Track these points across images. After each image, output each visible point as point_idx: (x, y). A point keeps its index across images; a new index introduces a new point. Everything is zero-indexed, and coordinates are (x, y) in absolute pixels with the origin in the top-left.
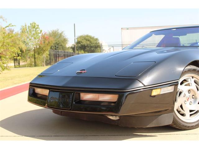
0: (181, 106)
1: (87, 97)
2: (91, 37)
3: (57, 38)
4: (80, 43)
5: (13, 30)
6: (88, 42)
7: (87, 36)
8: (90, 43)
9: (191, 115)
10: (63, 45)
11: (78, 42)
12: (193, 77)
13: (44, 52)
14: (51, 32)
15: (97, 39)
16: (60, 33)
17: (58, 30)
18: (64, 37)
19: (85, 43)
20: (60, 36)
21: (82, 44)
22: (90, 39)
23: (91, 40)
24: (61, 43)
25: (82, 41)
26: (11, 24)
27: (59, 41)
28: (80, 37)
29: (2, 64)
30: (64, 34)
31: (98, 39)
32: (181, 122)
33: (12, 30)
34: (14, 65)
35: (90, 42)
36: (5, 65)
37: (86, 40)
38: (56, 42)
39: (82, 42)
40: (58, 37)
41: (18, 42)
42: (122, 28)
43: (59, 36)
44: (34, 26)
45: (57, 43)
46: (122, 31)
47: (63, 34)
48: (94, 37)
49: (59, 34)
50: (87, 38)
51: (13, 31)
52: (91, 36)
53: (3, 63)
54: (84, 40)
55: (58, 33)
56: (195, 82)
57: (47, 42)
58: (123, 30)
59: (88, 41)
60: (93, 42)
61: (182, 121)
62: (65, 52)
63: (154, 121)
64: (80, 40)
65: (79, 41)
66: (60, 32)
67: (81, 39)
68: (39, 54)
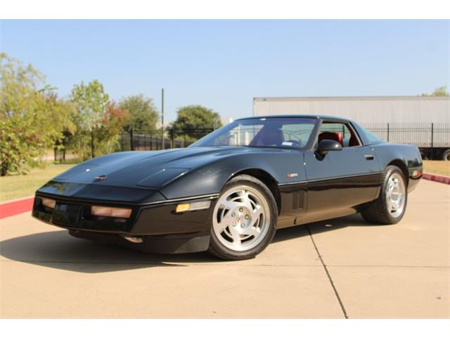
0: (227, 229)
1: (100, 211)
2: (204, 111)
3: (139, 112)
4: (184, 121)
5: (56, 95)
6: (199, 121)
7: (199, 108)
8: (204, 122)
9: (243, 241)
10: (150, 124)
11: (181, 120)
12: (246, 191)
13: (109, 137)
14: (128, 99)
15: (216, 115)
16: (144, 102)
17: (142, 96)
18: (153, 110)
19: (192, 121)
20: (145, 108)
21: (187, 122)
22: (202, 114)
23: (205, 116)
24: (146, 121)
25: (189, 118)
26: (49, 86)
27: (143, 116)
28: (185, 109)
29: (29, 156)
30: (153, 104)
31: (220, 114)
32: (225, 249)
33: (54, 94)
34: (53, 158)
35: (203, 120)
36: (35, 159)
37: (196, 116)
38: (137, 117)
39: (188, 120)
40: (141, 110)
41: (61, 118)
42: (254, 99)
43: (143, 107)
44: (95, 88)
45: (138, 119)
46: (254, 104)
47: (150, 105)
48: (212, 110)
49: (143, 104)
50: (198, 112)
51: (56, 97)
52: (206, 109)
53: (32, 156)
54: (192, 117)
55: (142, 101)
56: (250, 197)
57: (116, 119)
58: (256, 102)
59: (200, 117)
60: (208, 120)
61: (227, 248)
62: (151, 138)
63: (184, 246)
64: (185, 116)
65: (183, 118)
66: (145, 99)
67: (187, 114)
68: (100, 140)
